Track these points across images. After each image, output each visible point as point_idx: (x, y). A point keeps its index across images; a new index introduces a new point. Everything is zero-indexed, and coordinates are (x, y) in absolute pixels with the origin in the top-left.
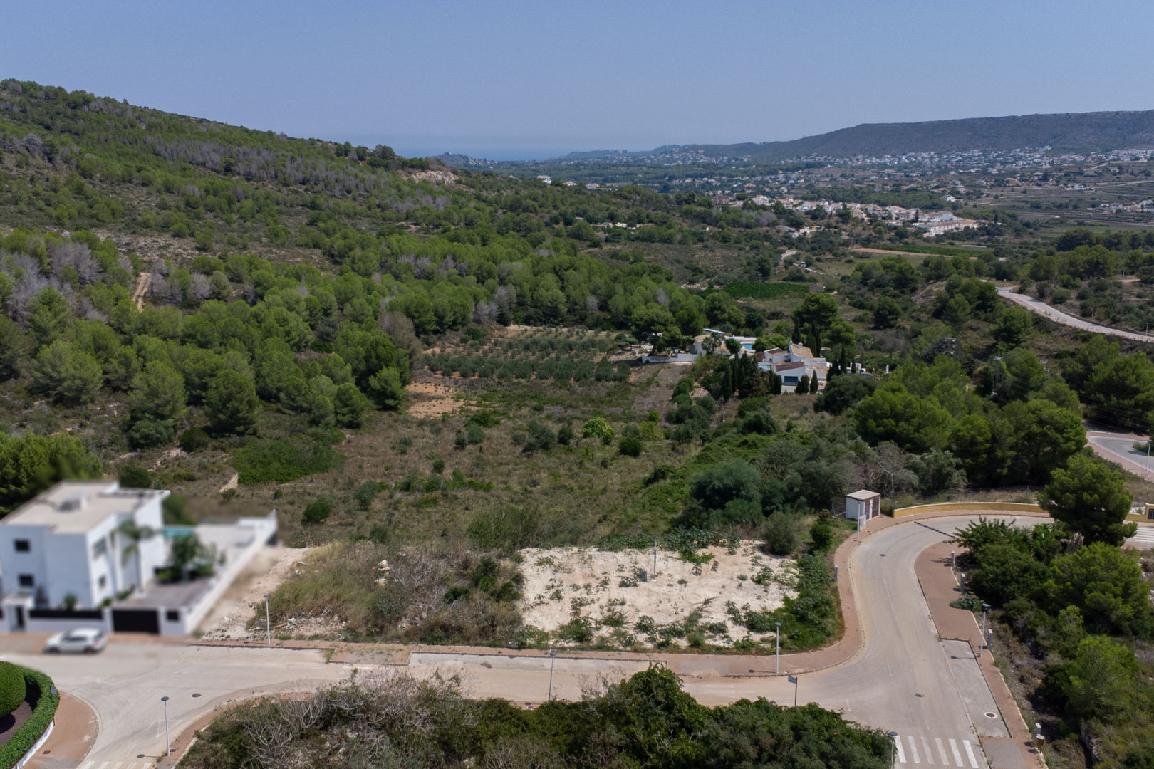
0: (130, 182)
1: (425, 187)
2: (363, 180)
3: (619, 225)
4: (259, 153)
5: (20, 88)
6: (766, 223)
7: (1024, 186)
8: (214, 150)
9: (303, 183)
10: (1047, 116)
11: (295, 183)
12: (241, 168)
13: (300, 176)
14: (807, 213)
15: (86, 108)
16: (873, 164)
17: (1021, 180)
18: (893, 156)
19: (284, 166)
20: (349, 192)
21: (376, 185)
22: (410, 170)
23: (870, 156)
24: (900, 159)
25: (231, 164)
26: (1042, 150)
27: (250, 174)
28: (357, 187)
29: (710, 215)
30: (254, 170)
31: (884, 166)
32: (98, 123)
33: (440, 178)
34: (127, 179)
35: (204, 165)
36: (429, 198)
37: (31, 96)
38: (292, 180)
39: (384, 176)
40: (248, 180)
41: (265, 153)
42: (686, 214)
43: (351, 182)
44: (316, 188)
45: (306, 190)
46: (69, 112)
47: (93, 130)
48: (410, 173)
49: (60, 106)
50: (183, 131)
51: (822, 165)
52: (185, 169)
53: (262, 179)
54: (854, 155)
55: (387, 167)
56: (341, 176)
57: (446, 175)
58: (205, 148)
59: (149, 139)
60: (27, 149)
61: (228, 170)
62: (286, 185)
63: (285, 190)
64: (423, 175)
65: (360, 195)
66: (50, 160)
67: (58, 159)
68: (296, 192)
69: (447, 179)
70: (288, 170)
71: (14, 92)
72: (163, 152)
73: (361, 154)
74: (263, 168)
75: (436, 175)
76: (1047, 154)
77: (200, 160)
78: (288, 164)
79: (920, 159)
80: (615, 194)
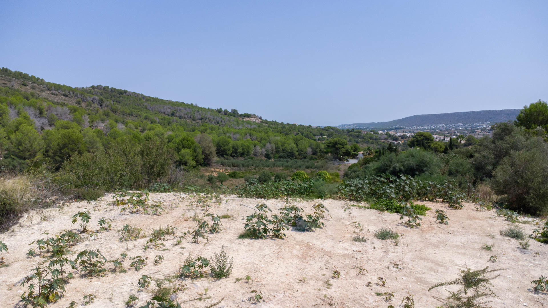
0: (132, 115)
1: (249, 123)
2: (224, 119)
3: (324, 137)
4: (185, 109)
5: (102, 88)
6: (383, 138)
7: (483, 133)
8: (169, 108)
9: (201, 119)
10: (487, 111)
11: (198, 120)
12: (178, 114)
13: (200, 117)
14: (399, 136)
15: (125, 94)
16: (420, 129)
17: (482, 131)
18: (428, 126)
19: (194, 113)
20: (218, 123)
21: (229, 121)
22: (244, 117)
23: (419, 126)
24: (431, 127)
25: (174, 112)
26: (486, 123)
27: (181, 116)
28: (221, 121)
29: (361, 135)
30: (182, 115)
31: (425, 129)
32: (128, 99)
33: (254, 120)
34: (130, 114)
35: (164, 113)
36: (249, 125)
37: (106, 91)
38: (197, 118)
39: (232, 118)
40: (180, 118)
41: (188, 109)
42: (351, 135)
43: (219, 120)
44: (205, 121)
45: (202, 122)
46: (118, 95)
47: (125, 101)
48: (243, 118)
49: (115, 94)
50: (158, 102)
51: (401, 128)
52: (156, 114)
53: (185, 118)
54: (413, 126)
55: (234, 116)
56: (216, 117)
58: (165, 107)
59: (145, 104)
60: (92, 101)
61: (173, 114)
62: (194, 120)
63: (193, 122)
64: (248, 119)
65: (222, 124)
66: (101, 105)
67: (104, 105)
68: (198, 123)
69: (257, 121)
70: (196, 115)
71: (100, 89)
72: (149, 108)
73: (226, 112)
74: (186, 114)
75: (253, 119)
76: (488, 124)
77: (163, 111)
78: (196, 113)
79: (438, 127)
80: (323, 129)
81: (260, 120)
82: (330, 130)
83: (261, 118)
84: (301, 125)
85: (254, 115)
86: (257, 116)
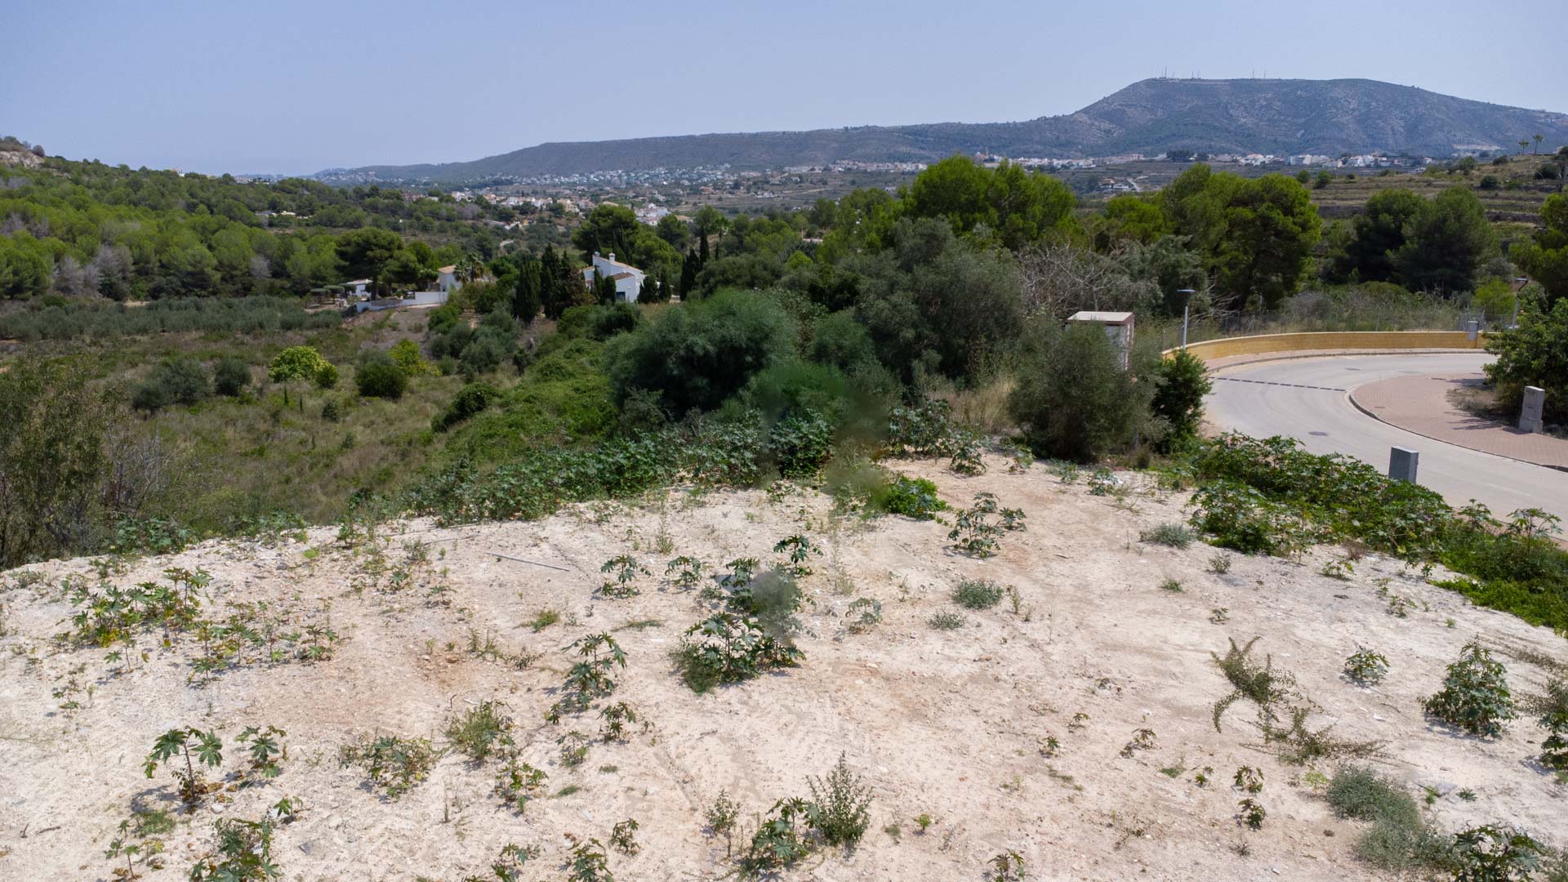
3: (284, 213)
6: (471, 215)
7: (718, 194)
10: (723, 135)
14: (515, 208)
16: (562, 184)
17: (715, 189)
18: (581, 175)
23: (558, 175)
24: (588, 178)
26: (722, 167)
29: (402, 207)
31: (575, 184)
33: (16, 160)
42: (374, 208)
51: (510, 182)
54: (542, 174)
57: (26, 158)
69: (28, 162)
75: (10, 157)
76: (727, 171)
79: (608, 177)
80: (274, 188)
81: (37, 160)
82: (300, 190)
83: (39, 152)
84: (192, 176)
85: (12, 140)
86: (25, 145)
